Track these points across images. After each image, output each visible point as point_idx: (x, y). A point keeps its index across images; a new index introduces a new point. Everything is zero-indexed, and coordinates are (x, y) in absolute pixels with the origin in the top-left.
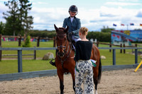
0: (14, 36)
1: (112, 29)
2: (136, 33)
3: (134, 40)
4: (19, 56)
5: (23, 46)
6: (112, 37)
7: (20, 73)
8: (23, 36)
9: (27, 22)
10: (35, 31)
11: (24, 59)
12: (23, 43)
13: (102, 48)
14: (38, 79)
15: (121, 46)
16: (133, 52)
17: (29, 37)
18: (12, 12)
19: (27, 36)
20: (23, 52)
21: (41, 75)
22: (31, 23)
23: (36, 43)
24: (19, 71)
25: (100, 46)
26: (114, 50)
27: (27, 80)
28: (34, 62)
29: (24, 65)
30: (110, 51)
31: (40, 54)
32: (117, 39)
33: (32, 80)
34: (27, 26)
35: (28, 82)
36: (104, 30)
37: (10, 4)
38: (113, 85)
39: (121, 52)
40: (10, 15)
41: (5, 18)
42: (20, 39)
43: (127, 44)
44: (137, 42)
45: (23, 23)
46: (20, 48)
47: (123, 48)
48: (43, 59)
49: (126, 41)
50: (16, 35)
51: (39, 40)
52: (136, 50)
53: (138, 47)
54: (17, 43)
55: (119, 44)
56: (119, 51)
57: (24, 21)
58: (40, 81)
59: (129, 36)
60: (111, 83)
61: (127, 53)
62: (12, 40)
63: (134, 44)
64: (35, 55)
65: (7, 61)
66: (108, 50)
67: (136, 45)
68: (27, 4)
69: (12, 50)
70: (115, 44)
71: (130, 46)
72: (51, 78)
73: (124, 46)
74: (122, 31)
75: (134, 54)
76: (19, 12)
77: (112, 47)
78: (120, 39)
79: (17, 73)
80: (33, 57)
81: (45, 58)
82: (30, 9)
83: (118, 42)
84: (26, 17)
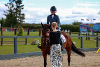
0: (12, 28)
1: (80, 23)
2: (97, 25)
3: (96, 31)
4: (14, 42)
5: (18, 35)
6: (81, 29)
7: (16, 54)
8: (18, 27)
9: (21, 18)
10: (26, 24)
11: (18, 44)
12: (17, 32)
13: (73, 36)
14: (28, 58)
15: (87, 35)
16: (95, 39)
17: (22, 28)
18: (10, 11)
19: (20, 27)
20: (18, 39)
21: (30, 56)
22: (24, 18)
23: (26, 33)
24: (15, 53)
25: (72, 35)
26: (81, 38)
27: (21, 59)
28: (26, 46)
29: (18, 48)
30: (79, 38)
31: (30, 41)
32: (84, 30)
33: (24, 59)
34: (21, 21)
35: (21, 60)
36: (75, 24)
37: (9, 5)
38: (81, 63)
39: (87, 39)
40: (8, 12)
41: (5, 15)
42: (16, 30)
43: (91, 33)
44: (98, 32)
45: (18, 19)
46: (15, 36)
47: (88, 36)
48: (32, 44)
49: (90, 31)
50: (13, 27)
51: (29, 30)
52: (97, 38)
53: (99, 35)
54: (13, 33)
55: (85, 33)
56: (85, 38)
57: (18, 17)
58: (30, 60)
59: (92, 28)
60: (80, 61)
61: (91, 40)
62: (10, 30)
63: (96, 34)
64: (26, 41)
65: (7, 46)
66: (78, 38)
67: (97, 34)
68: (21, 5)
69: (10, 37)
70: (83, 33)
71: (93, 35)
72: (37, 57)
73: (89, 35)
74: (87, 24)
75: (96, 41)
76: (15, 11)
77: (81, 35)
78: (86, 30)
79: (14, 54)
80: (25, 43)
81: (33, 44)
82: (23, 8)
83: (84, 32)
84: (20, 14)
